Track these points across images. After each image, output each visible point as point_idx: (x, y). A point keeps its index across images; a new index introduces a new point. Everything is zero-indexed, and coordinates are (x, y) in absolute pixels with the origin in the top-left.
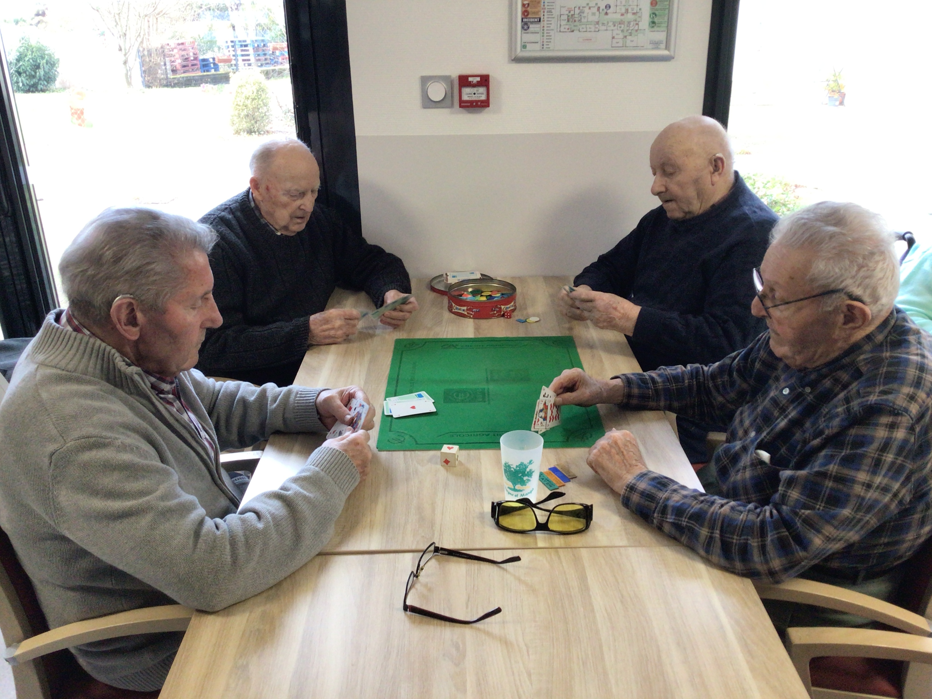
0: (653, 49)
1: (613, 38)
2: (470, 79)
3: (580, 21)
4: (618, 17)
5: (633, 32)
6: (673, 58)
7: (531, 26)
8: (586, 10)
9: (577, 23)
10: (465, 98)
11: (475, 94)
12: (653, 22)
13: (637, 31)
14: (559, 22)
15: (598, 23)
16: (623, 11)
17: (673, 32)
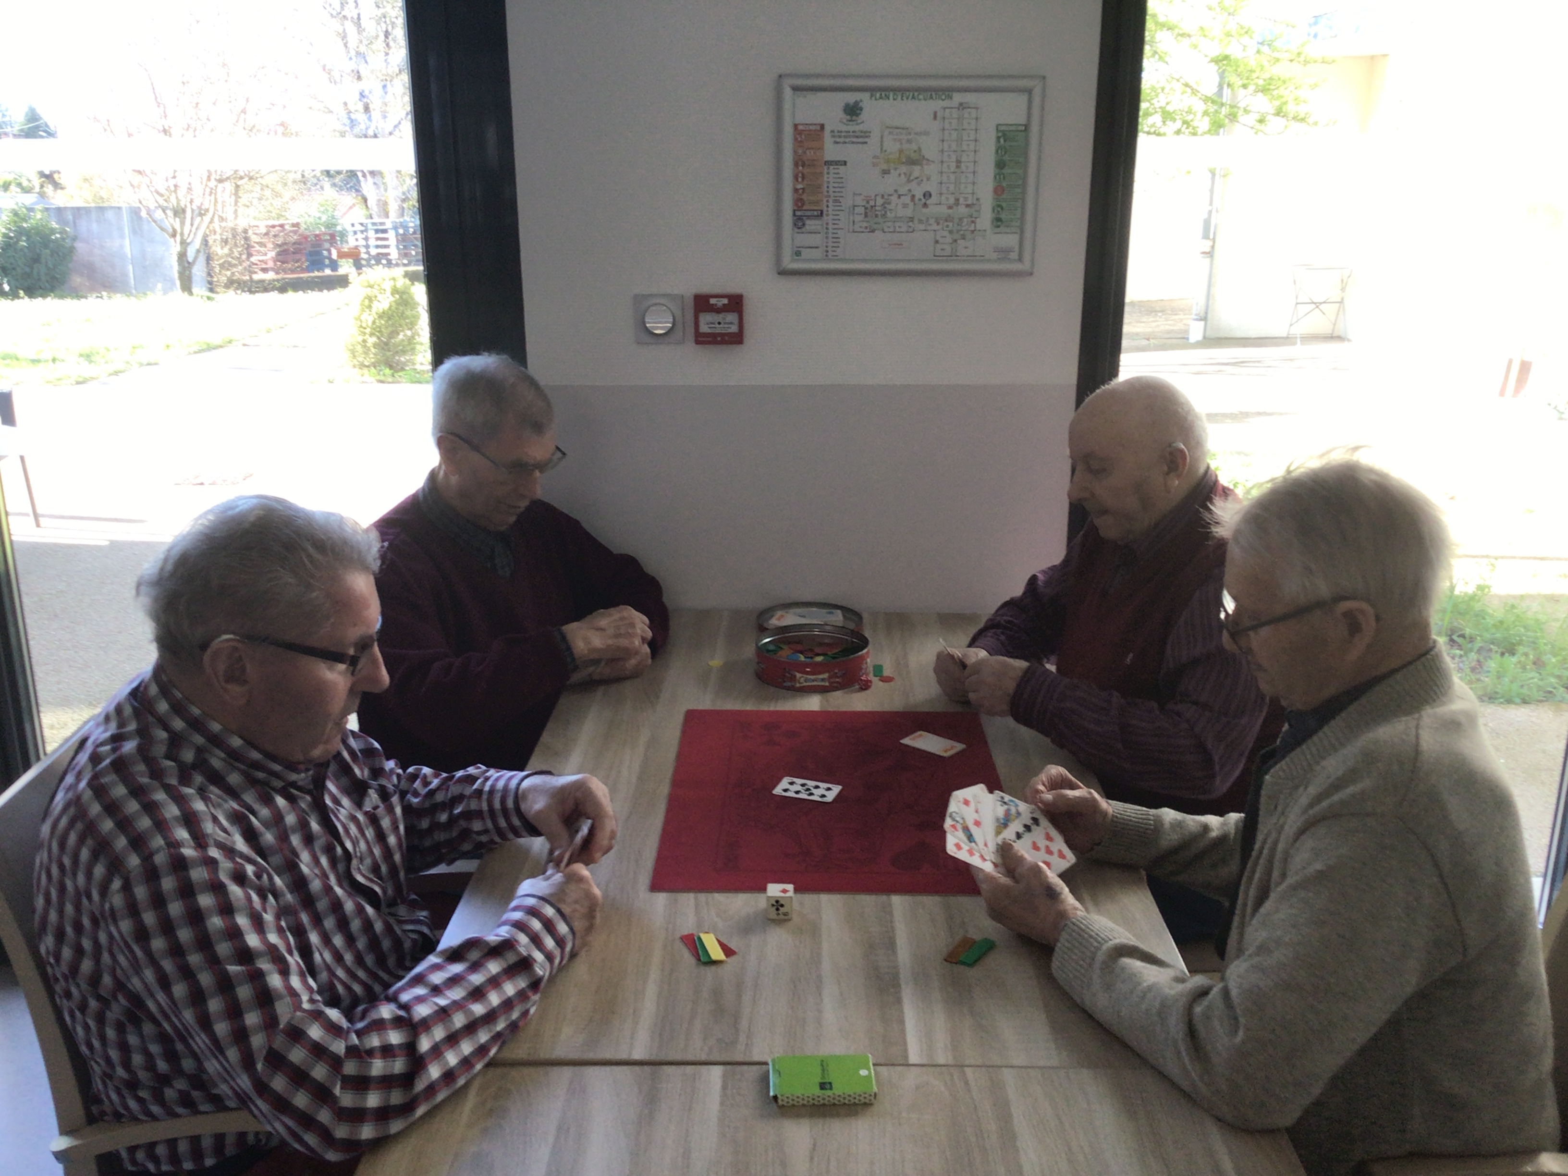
0: (999, 260)
1: (937, 242)
2: (713, 301)
3: (884, 216)
4: (943, 210)
5: (968, 235)
6: (1031, 274)
7: (808, 222)
8: (894, 198)
9: (879, 220)
10: (704, 328)
11: (719, 323)
12: (998, 220)
13: (973, 232)
14: (851, 218)
15: (911, 219)
16: (952, 201)
17: (1028, 234)
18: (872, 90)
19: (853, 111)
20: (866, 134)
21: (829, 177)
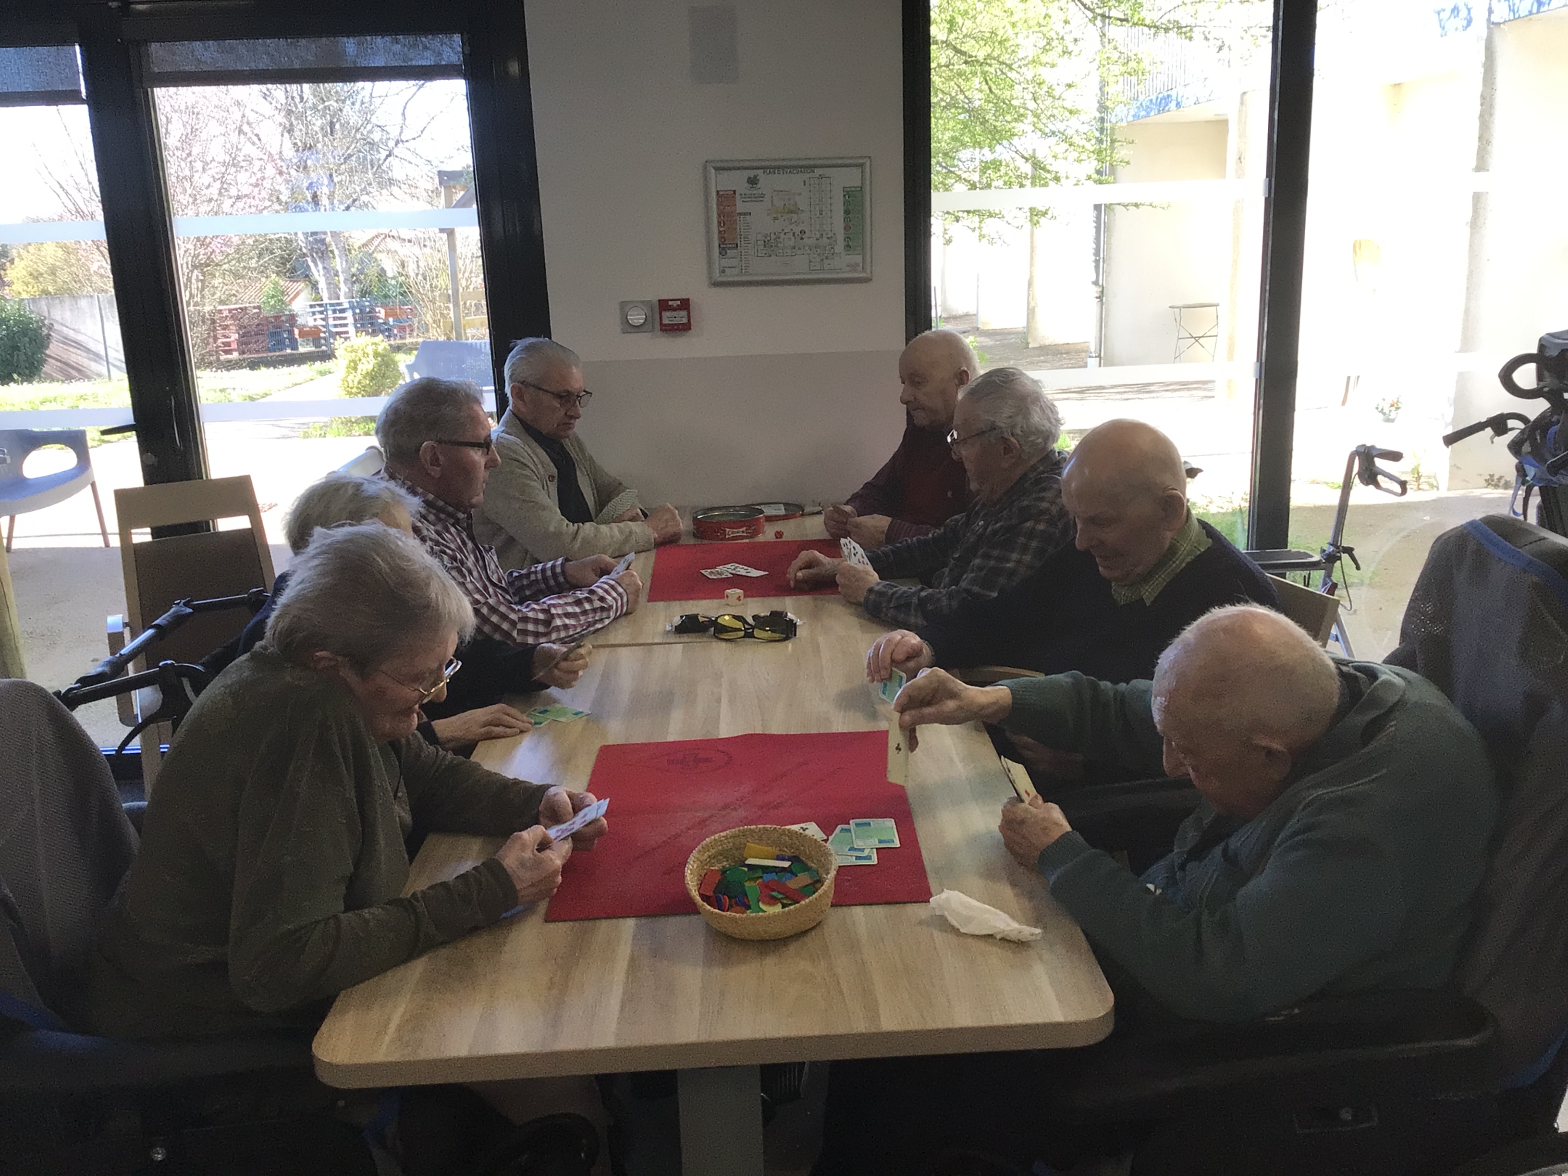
0: (850, 271)
1: (810, 262)
2: (670, 303)
3: (776, 246)
4: (813, 241)
5: (830, 256)
6: (871, 279)
7: (728, 251)
8: (782, 235)
9: (774, 248)
10: (666, 321)
11: (675, 317)
12: (848, 246)
13: (833, 254)
14: (756, 248)
15: (794, 247)
16: (818, 236)
17: (868, 256)
18: (764, 168)
19: (753, 181)
20: (762, 196)
21: (741, 223)
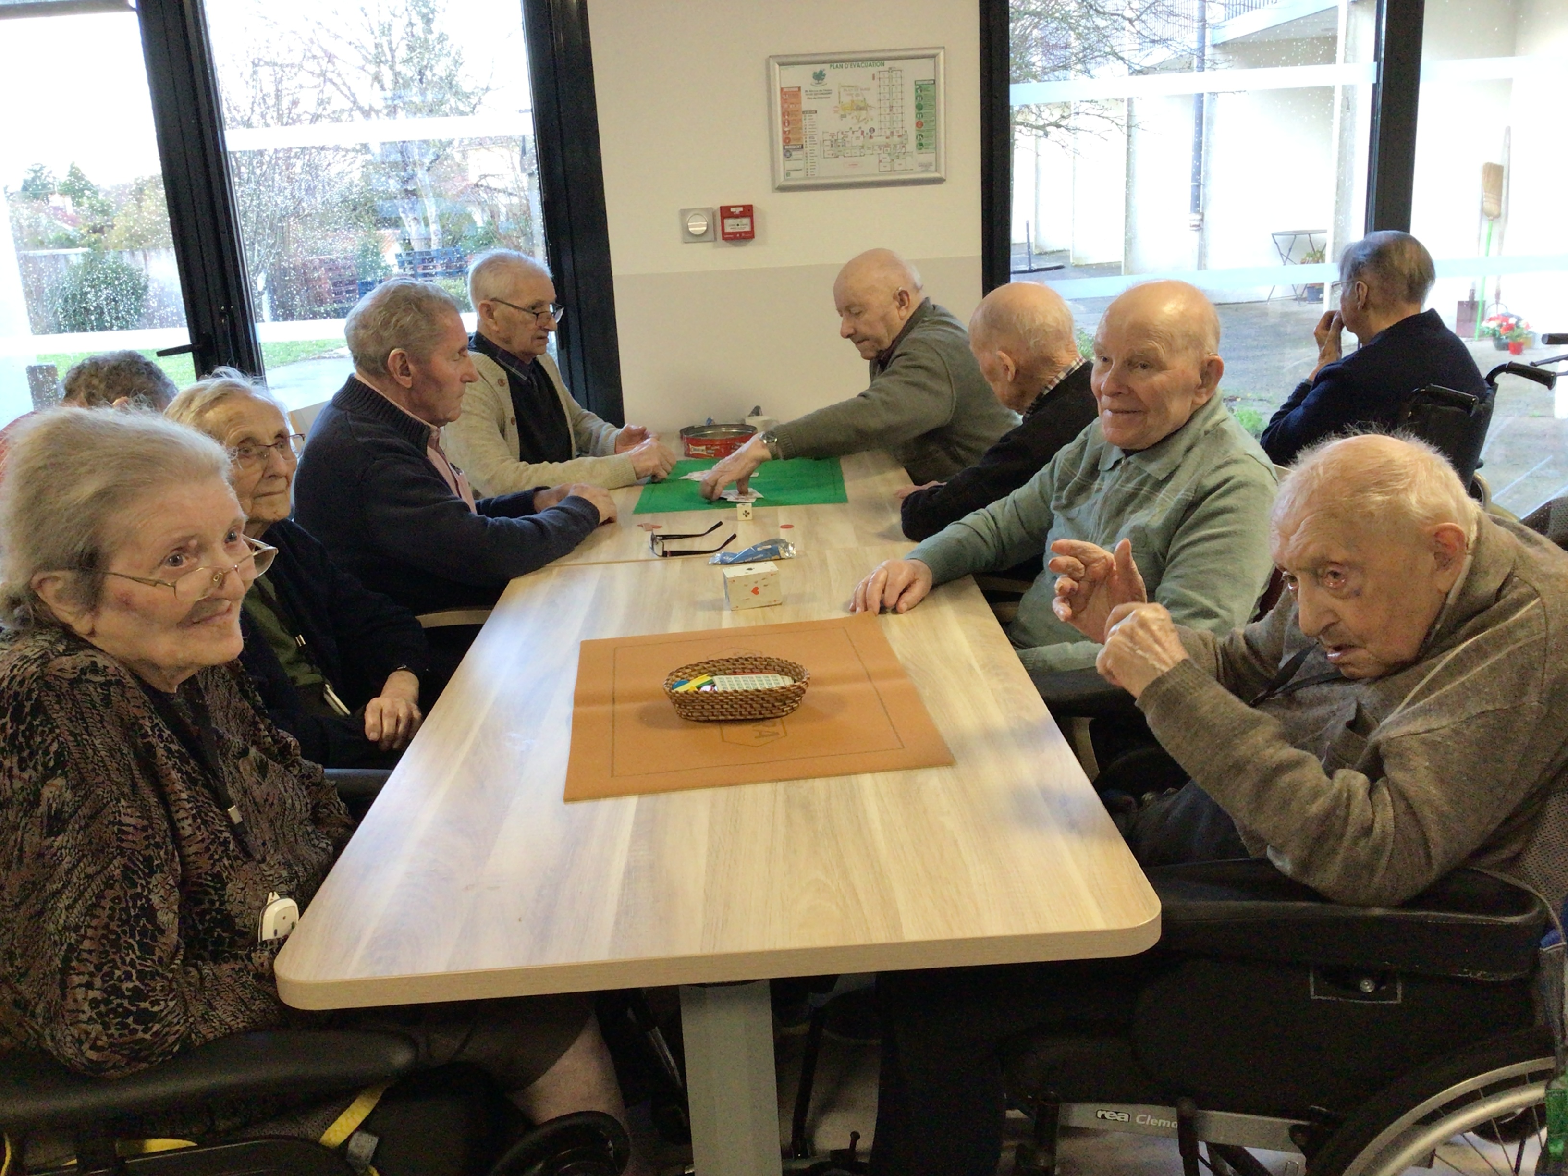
0: (923, 172)
1: (880, 162)
2: (732, 210)
3: (844, 146)
4: (882, 140)
5: (901, 156)
6: (945, 180)
7: (794, 153)
8: (850, 134)
9: (841, 148)
10: (728, 229)
11: (738, 225)
12: (920, 144)
13: (904, 153)
14: (822, 148)
15: (863, 147)
16: (888, 132)
17: (941, 153)
18: (831, 62)
19: (819, 77)
20: (829, 92)
21: (806, 121)
